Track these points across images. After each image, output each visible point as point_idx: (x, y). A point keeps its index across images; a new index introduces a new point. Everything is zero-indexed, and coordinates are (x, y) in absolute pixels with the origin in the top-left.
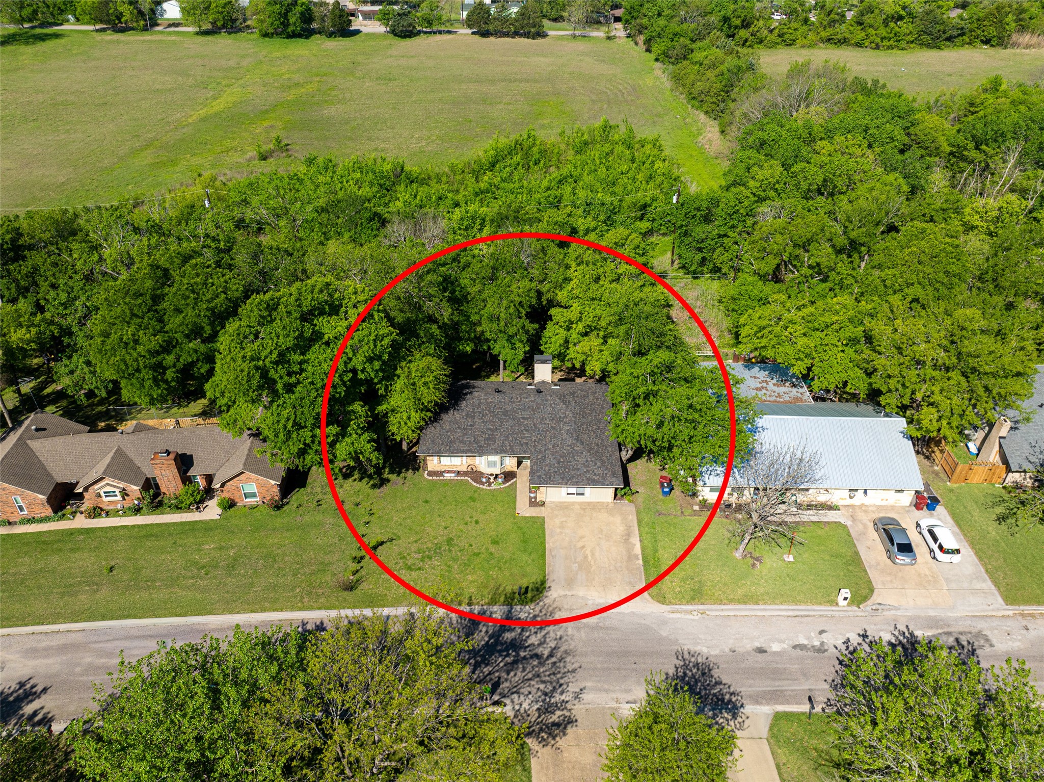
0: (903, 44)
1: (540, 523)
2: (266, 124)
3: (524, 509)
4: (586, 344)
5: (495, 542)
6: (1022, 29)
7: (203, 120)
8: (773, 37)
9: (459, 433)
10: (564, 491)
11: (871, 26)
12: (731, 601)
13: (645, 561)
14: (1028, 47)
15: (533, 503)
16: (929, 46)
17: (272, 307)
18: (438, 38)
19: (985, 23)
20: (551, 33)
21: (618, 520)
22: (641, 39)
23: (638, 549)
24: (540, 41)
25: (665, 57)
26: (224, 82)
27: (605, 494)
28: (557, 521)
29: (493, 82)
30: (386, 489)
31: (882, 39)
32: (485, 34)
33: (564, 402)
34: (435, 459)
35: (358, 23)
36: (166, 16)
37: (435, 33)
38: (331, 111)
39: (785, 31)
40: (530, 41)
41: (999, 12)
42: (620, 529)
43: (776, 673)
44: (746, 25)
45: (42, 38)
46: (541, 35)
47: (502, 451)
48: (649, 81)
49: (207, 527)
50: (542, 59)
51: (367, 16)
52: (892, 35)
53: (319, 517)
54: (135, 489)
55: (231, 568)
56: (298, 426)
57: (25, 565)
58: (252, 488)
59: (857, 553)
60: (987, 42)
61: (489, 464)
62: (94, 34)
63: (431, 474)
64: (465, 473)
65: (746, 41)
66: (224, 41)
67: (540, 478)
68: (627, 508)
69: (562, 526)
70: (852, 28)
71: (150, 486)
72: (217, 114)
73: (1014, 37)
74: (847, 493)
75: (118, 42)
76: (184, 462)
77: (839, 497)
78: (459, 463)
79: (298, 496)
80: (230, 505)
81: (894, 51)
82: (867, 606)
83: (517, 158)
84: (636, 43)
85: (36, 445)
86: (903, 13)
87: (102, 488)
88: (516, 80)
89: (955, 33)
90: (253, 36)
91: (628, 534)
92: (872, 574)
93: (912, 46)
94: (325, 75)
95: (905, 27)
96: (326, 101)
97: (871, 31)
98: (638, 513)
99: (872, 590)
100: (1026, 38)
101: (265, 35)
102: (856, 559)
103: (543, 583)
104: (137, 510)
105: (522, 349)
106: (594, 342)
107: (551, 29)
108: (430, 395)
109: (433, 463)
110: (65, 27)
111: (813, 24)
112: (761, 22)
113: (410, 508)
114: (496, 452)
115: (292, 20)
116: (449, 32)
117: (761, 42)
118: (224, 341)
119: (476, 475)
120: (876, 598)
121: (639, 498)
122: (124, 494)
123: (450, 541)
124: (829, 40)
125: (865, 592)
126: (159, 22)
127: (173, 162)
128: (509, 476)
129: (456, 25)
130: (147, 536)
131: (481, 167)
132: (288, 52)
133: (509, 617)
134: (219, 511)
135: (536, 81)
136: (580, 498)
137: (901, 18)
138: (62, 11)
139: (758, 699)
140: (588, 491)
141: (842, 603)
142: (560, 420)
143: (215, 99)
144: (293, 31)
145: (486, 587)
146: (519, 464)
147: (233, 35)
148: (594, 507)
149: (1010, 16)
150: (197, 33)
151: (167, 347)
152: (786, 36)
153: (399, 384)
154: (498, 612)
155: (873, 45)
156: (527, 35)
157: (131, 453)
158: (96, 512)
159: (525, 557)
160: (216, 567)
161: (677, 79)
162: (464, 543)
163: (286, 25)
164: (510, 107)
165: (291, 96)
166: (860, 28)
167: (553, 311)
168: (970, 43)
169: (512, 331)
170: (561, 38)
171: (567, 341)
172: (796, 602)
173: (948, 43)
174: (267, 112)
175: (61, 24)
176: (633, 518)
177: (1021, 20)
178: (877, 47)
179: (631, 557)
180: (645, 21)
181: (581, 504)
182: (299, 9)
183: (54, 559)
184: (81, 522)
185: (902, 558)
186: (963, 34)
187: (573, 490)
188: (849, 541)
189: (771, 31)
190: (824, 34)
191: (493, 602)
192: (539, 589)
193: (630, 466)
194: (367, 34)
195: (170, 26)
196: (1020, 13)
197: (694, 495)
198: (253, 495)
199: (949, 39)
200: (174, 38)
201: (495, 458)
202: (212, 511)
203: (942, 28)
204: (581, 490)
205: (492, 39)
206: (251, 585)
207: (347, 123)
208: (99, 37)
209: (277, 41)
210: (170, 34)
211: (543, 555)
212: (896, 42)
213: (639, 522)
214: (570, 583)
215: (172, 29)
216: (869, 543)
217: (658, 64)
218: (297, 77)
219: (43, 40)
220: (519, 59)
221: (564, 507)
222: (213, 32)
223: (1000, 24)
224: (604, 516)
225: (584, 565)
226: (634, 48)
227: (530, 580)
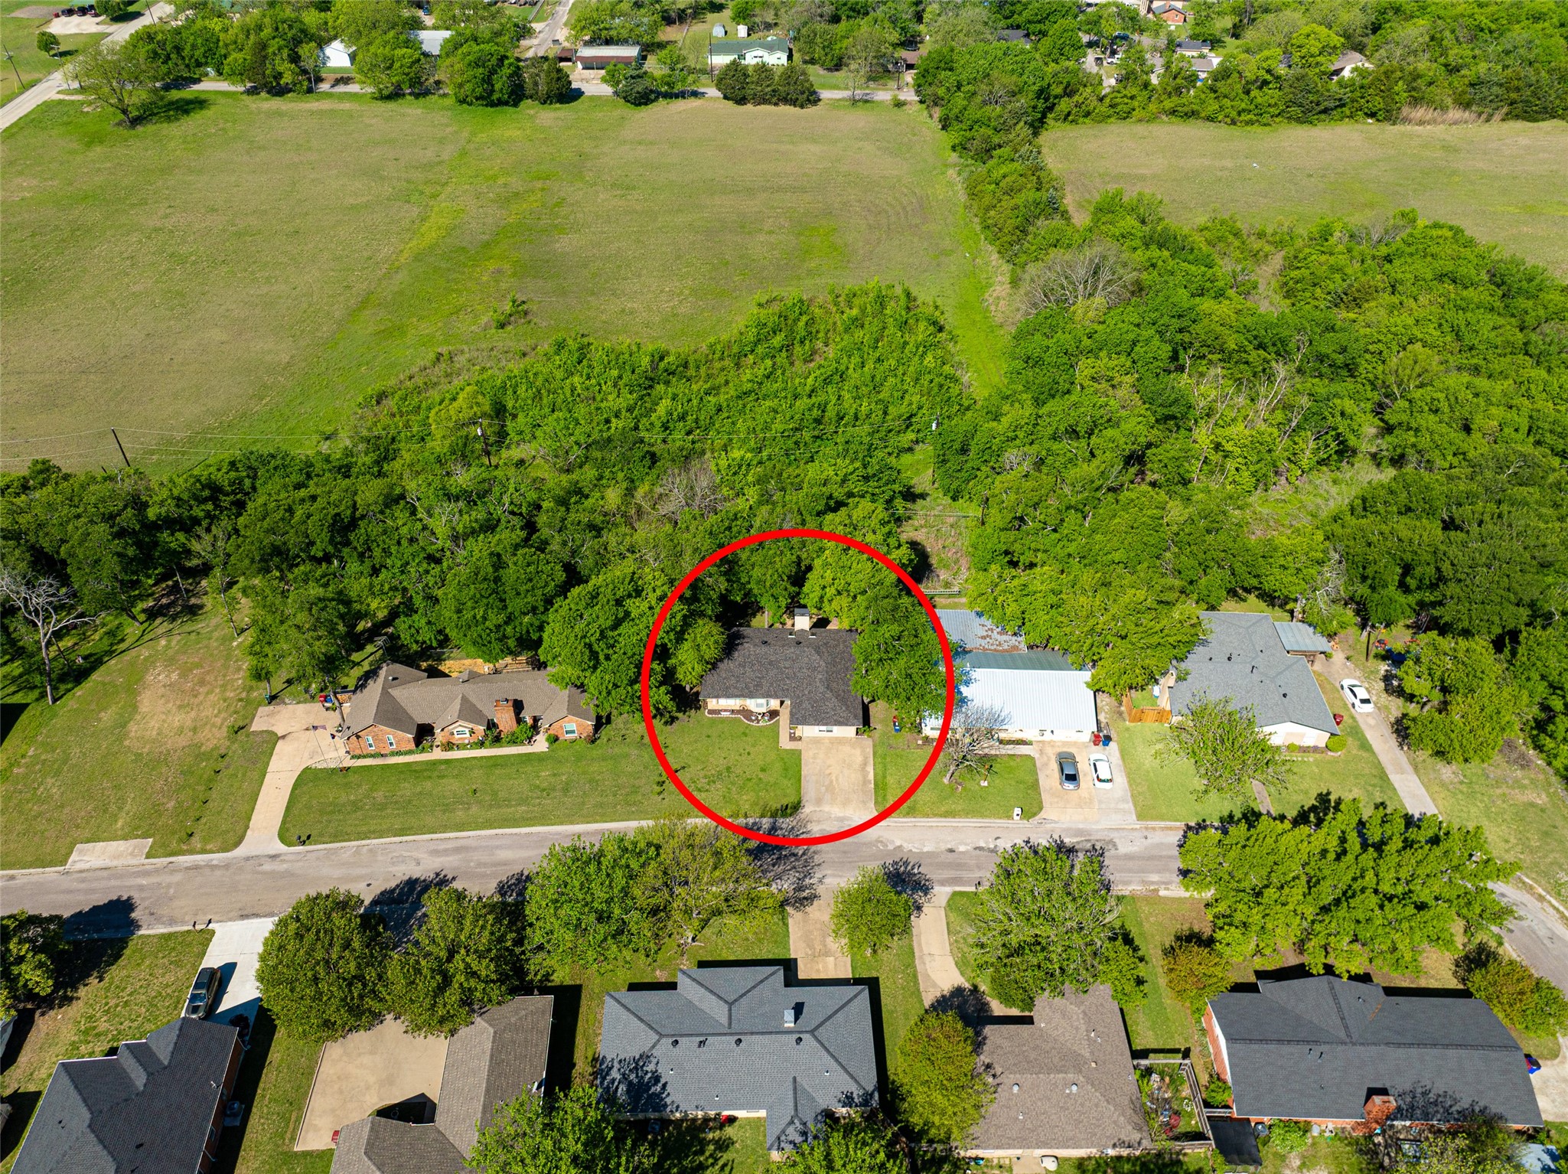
0: (1266, 118)
1: (797, 754)
2: (492, 266)
3: (785, 743)
5: (763, 770)
6: (1415, 102)
7: (417, 258)
8: (1103, 108)
9: (733, 681)
10: (817, 728)
11: (1225, 96)
12: (935, 815)
13: (876, 785)
14: (1421, 123)
15: (793, 738)
16: (1299, 121)
18: (680, 105)
19: (1371, 91)
20: (825, 94)
21: (858, 752)
22: (938, 112)
23: (871, 776)
24: (811, 110)
25: (961, 147)
26: (428, 190)
27: (849, 731)
28: (811, 753)
29: (751, 192)
30: (676, 725)
31: (1239, 114)
32: (741, 101)
33: (818, 653)
34: (714, 701)
35: (580, 77)
36: (331, 64)
37: (677, 96)
38: (565, 243)
39: (1118, 100)
40: (797, 110)
41: (1388, 77)
42: (859, 759)
43: (959, 866)
44: (1069, 92)
45: (186, 107)
46: (811, 98)
47: (768, 695)
48: (940, 190)
49: (539, 758)
50: (812, 148)
51: (589, 64)
52: (1252, 107)
53: (626, 749)
54: (480, 729)
55: (566, 790)
57: (407, 789)
58: (573, 726)
59: (1037, 780)
60: (1372, 115)
61: (758, 705)
62: (245, 97)
63: (711, 712)
64: (739, 712)
65: (1069, 114)
66: (410, 109)
67: (797, 719)
68: (867, 742)
69: (814, 758)
70: (1203, 96)
71: (491, 725)
72: (432, 248)
73: (1406, 111)
74: (1037, 732)
75: (279, 114)
76: (518, 706)
77: (1032, 735)
78: (733, 703)
79: (606, 732)
80: (554, 739)
81: (1256, 128)
82: (1034, 821)
83: (778, 340)
84: (931, 116)
85: (396, 692)
86: (1268, 77)
87: (455, 728)
88: (779, 189)
89: (1332, 105)
90: (447, 101)
91: (865, 764)
92: (1044, 797)
93: (1277, 120)
94: (548, 178)
95: (1271, 95)
96: (556, 226)
97: (1227, 102)
98: (874, 746)
99: (1041, 809)
100: (1419, 113)
101: (462, 101)
102: (1035, 786)
103: (799, 802)
104: (483, 745)
105: (785, 603)
106: (844, 601)
107: (824, 86)
108: (710, 652)
109: (712, 704)
110: (205, 86)
111: (1154, 90)
112: (1089, 90)
113: (696, 742)
114: (762, 696)
116: (695, 94)
117: (1087, 114)
118: (555, 620)
119: (747, 713)
120: (1042, 814)
121: (877, 734)
122: (472, 732)
123: (728, 769)
124: (1173, 112)
125: (1035, 810)
126: (324, 75)
127: (400, 330)
128: (773, 714)
129: (704, 78)
130: (495, 765)
131: (743, 346)
132: (497, 131)
133: (774, 828)
134: (547, 744)
135: (804, 190)
136: (829, 734)
137: (1265, 83)
138: (199, 65)
139: (943, 883)
140: (835, 728)
141: (1016, 818)
142: (815, 669)
143: (423, 220)
144: (499, 100)
145: (757, 804)
146: (782, 703)
147: (422, 100)
148: (841, 741)
149: (1400, 83)
150: (374, 97)
152: (1119, 108)
153: (686, 645)
154: (766, 823)
155: (1228, 120)
156: (794, 103)
157: (473, 699)
158: (449, 746)
159: (786, 782)
160: (554, 789)
161: (973, 192)
162: (739, 771)
163: (491, 91)
164: (773, 239)
165: (512, 215)
166: (1213, 95)
167: (810, 576)
168: (1351, 117)
170: (835, 104)
171: (822, 600)
172: (983, 816)
173: (1323, 116)
174: (487, 245)
175: (198, 81)
176: (870, 751)
177: (1414, 89)
178: (1234, 123)
179: (865, 782)
180: (941, 92)
181: (830, 739)
183: (428, 785)
184: (438, 754)
185: (1069, 786)
186: (1343, 105)
187: (824, 728)
188: (1033, 771)
189: (1101, 100)
190: (1168, 104)
191: (762, 816)
192: (796, 807)
194: (592, 98)
195: (337, 82)
196: (1414, 80)
197: (920, 732)
198: (573, 732)
199: (1325, 111)
200: (347, 106)
201: (763, 701)
202: (541, 744)
203: (1315, 98)
204: (830, 728)
205: (750, 107)
206: (583, 803)
207: (585, 266)
208: (252, 103)
209: (481, 111)
210: (341, 97)
211: (800, 780)
212: (1258, 116)
213: (875, 754)
214: (819, 801)
215: (341, 89)
216: (1048, 772)
217: (954, 157)
218: (516, 183)
219: (187, 112)
220: (783, 148)
221: (816, 741)
222: (395, 95)
223: (1387, 93)
224: (847, 749)
225: (830, 788)
226: (925, 123)
227: (790, 800)
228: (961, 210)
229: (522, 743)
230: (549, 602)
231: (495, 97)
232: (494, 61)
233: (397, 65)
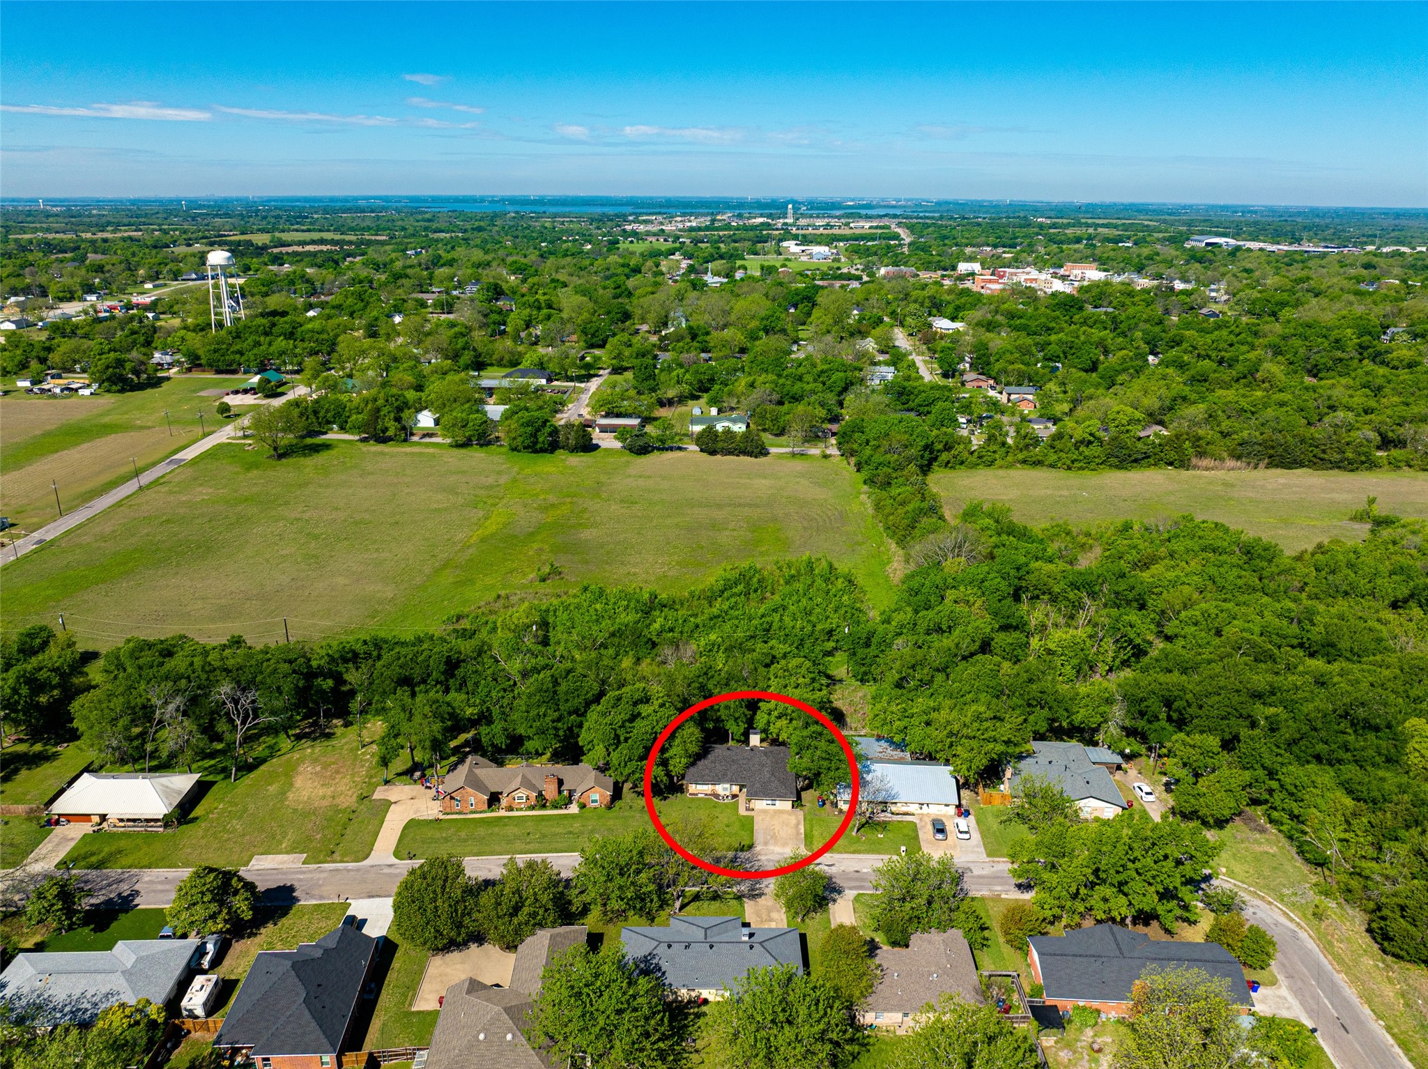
0: (1093, 466)
1: (751, 818)
2: (535, 546)
3: (742, 811)
4: (779, 723)
5: (727, 826)
6: (1201, 455)
7: (483, 540)
8: (974, 459)
9: (707, 771)
10: (765, 802)
11: (1062, 451)
13: (806, 835)
14: (1207, 469)
15: (748, 809)
16: (1117, 467)
17: (619, 699)
18: (669, 455)
19: (1168, 448)
20: (773, 450)
21: (793, 817)
22: (853, 460)
23: (802, 831)
24: (762, 460)
25: (870, 481)
26: (489, 502)
27: (787, 805)
28: (760, 818)
29: (720, 506)
30: (667, 801)
31: (1073, 462)
32: (713, 453)
33: (767, 757)
34: (693, 786)
35: (597, 436)
36: (420, 425)
37: (667, 449)
38: (586, 534)
39: (984, 454)
40: (753, 459)
41: (1178, 440)
42: (794, 821)
43: (862, 880)
44: (947, 447)
45: (317, 449)
46: (763, 452)
47: (732, 782)
48: (855, 508)
49: (573, 816)
50: (763, 481)
51: (604, 429)
52: (1082, 458)
53: (632, 814)
54: (533, 797)
56: (630, 760)
57: (482, 831)
58: (596, 797)
59: (917, 834)
60: (1171, 464)
61: (725, 789)
63: (690, 794)
64: (710, 795)
65: (948, 462)
66: (476, 455)
67: (753, 795)
68: (800, 813)
69: (763, 821)
70: (1046, 451)
71: (541, 795)
72: (493, 535)
73: (1194, 461)
74: (917, 806)
75: (383, 454)
76: (561, 782)
77: (913, 808)
78: (707, 788)
79: (618, 804)
80: (583, 806)
81: (1085, 472)
83: (740, 587)
84: (848, 464)
85: (477, 771)
86: (1092, 439)
87: (516, 794)
88: (740, 505)
89: (1140, 457)
90: (503, 450)
91: (798, 824)
92: (922, 841)
93: (1101, 467)
94: (575, 496)
95: (1095, 450)
96: (581, 524)
97: (1063, 455)
98: (804, 815)
99: (920, 848)
100: (1206, 462)
101: (514, 449)
102: (916, 837)
103: (753, 844)
104: (532, 808)
105: (743, 726)
106: (784, 722)
107: (773, 445)
108: (694, 748)
109: (693, 788)
110: (330, 436)
111: (1010, 447)
112: (962, 446)
113: (679, 810)
114: (727, 782)
115: (541, 439)
116: (680, 449)
117: (962, 463)
118: (593, 715)
119: (717, 796)
121: (806, 809)
122: (528, 798)
124: (1024, 462)
126: (415, 432)
127: (471, 581)
128: (734, 796)
129: (686, 439)
130: (542, 820)
131: (713, 592)
132: (539, 469)
133: (735, 857)
134: (578, 809)
135: (757, 506)
136: (773, 807)
137: (1090, 442)
138: (329, 422)
139: (851, 888)
140: (777, 803)
142: (763, 765)
143: (486, 519)
144: (541, 447)
145: (724, 844)
146: (740, 791)
147: (485, 448)
148: (781, 812)
149: (1188, 443)
150: (451, 446)
151: (559, 720)
152: (985, 459)
153: (677, 741)
154: (730, 854)
155: (1065, 467)
156: (750, 454)
157: (530, 777)
158: (510, 809)
159: (743, 832)
160: (583, 834)
161: (878, 507)
163: (536, 443)
164: (735, 533)
165: (550, 517)
166: (1052, 450)
167: (761, 704)
168: (1155, 465)
169: (737, 715)
170: (780, 456)
171: (769, 722)
172: (879, 853)
173: (1135, 465)
174: (532, 534)
175: (326, 433)
176: (802, 817)
177: (1198, 447)
178: (1069, 468)
179: (798, 834)
180: (855, 446)
181: (773, 810)
182: (547, 430)
183: (496, 830)
184: (502, 813)
185: (940, 836)
186: (1149, 457)
187: (770, 802)
188: (915, 829)
189: (971, 454)
190: (1020, 456)
191: (727, 851)
192: (751, 847)
193: (803, 794)
194: (606, 450)
195: (424, 436)
196: (1197, 441)
197: (836, 806)
198: (595, 801)
199: (1136, 461)
200: (431, 450)
201: (728, 786)
202: (574, 809)
203: (1127, 452)
204: (774, 802)
205: (719, 457)
207: (602, 547)
208: (361, 445)
209: (527, 457)
210: (428, 445)
211: (753, 832)
212: (1088, 464)
213: (804, 819)
214: (766, 844)
215: (427, 440)
216: (925, 829)
217: (865, 488)
218: (552, 498)
219: (318, 451)
220: (742, 481)
221: (765, 811)
222: (466, 444)
223: (1179, 449)
224: (786, 816)
225: (774, 837)
226: (847, 469)
227: (746, 842)
228: (870, 519)
229: (561, 808)
230: (588, 704)
231: (538, 446)
232: (540, 423)
233: (471, 424)
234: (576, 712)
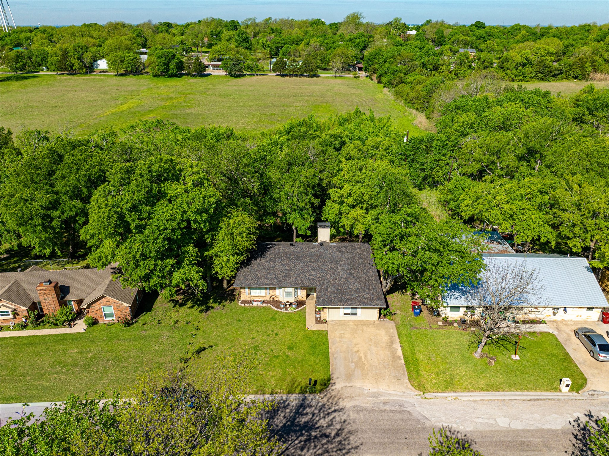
0: (528, 79)
1: (324, 335)
3: (311, 325)
4: (354, 213)
5: (290, 348)
6: (596, 70)
8: (452, 75)
9: (264, 272)
10: (341, 311)
11: (508, 69)
12: (477, 389)
13: (407, 361)
14: (600, 80)
15: (319, 321)
16: (542, 80)
18: (256, 77)
19: (574, 67)
20: (321, 75)
21: (382, 332)
22: (375, 76)
23: (400, 353)
24: (315, 79)
25: (390, 84)
26: (128, 97)
27: (372, 314)
28: (337, 333)
29: (288, 97)
30: (210, 313)
31: (516, 76)
32: (284, 76)
33: (340, 252)
34: (247, 291)
35: (211, 71)
36: (99, 68)
37: (254, 75)
38: (190, 110)
39: (459, 72)
40: (310, 79)
41: (581, 62)
42: (385, 338)
45: (26, 78)
46: (316, 76)
47: (296, 286)
48: (381, 96)
49: (74, 338)
50: (317, 87)
51: (215, 67)
52: (521, 74)
53: (159, 331)
54: (23, 309)
55: (87, 366)
56: (144, 256)
58: (110, 309)
59: (567, 354)
60: (576, 77)
61: (286, 295)
62: (56, 76)
63: (243, 302)
64: (268, 302)
66: (131, 79)
67: (325, 302)
68: (389, 325)
69: (341, 337)
70: (497, 70)
71: (34, 306)
73: (592, 75)
74: (551, 311)
75: (70, 80)
76: (62, 291)
77: (545, 314)
78: (264, 294)
79: (145, 317)
80: (94, 322)
81: (524, 82)
82: (585, 392)
84: (372, 80)
86: (526, 62)
88: (301, 96)
89: (557, 72)
90: (148, 77)
91: (392, 342)
92: (582, 368)
93: (533, 80)
94: (189, 94)
95: (527, 69)
96: (188, 106)
97: (508, 72)
98: (397, 328)
99: (585, 380)
100: (598, 75)
101: (155, 76)
102: (567, 357)
103: (329, 380)
104: (24, 327)
105: (309, 220)
106: (358, 212)
107: (322, 73)
109: (245, 295)
110: (41, 73)
111: (474, 69)
112: (444, 67)
113: (226, 325)
114: (290, 285)
115: (171, 67)
116: (263, 75)
119: (276, 303)
120: (590, 386)
121: (397, 318)
122: (15, 313)
123: (256, 348)
125: (581, 381)
126: (95, 70)
128: (300, 303)
129: (266, 72)
130: (28, 344)
132: (168, 84)
133: (302, 406)
134: (85, 327)
135: (313, 96)
136: (353, 318)
137: (524, 65)
138: (40, 65)
140: (359, 311)
141: (565, 389)
142: (337, 263)
143: (122, 105)
144: (172, 73)
145: (284, 380)
146: (308, 296)
147: (136, 76)
148: (365, 324)
149: (587, 63)
150: (116, 75)
152: (459, 75)
153: (221, 234)
154: (294, 400)
155: (511, 79)
157: (25, 284)
159: (313, 358)
160: (75, 365)
161: (397, 94)
162: (266, 349)
163: (167, 70)
164: (298, 108)
165: (167, 103)
166: (501, 70)
167: (330, 191)
168: (566, 78)
169: (302, 205)
170: (327, 77)
171: (340, 213)
172: (527, 389)
173: (554, 78)
174: (152, 110)
175: (39, 72)
176: (394, 331)
177: (594, 66)
179: (395, 358)
180: (377, 66)
181: (354, 322)
182: (175, 61)
185: (604, 356)
186: (561, 73)
187: (348, 311)
188: (559, 345)
189: (450, 72)
191: (290, 392)
192: (327, 383)
193: (388, 297)
194: (215, 76)
195: (101, 72)
196: (593, 62)
197: (438, 314)
198: (111, 315)
199: (554, 76)
200: (102, 77)
201: (291, 290)
202: (80, 326)
203: (549, 70)
204: (354, 311)
205: (288, 78)
206: (101, 379)
207: (200, 116)
208: (58, 77)
210: (100, 76)
211: (328, 357)
212: (525, 78)
213: (399, 334)
214: (349, 377)
215: (102, 74)
216: (574, 346)
217: (385, 89)
218: (171, 95)
220: (303, 87)
221: (342, 324)
222: (126, 74)
223: (583, 68)
224: (372, 330)
225: (359, 364)
226: (371, 82)
227: (319, 376)
228: (393, 101)
229: (63, 326)
231: (170, 72)
234: (76, 194)
